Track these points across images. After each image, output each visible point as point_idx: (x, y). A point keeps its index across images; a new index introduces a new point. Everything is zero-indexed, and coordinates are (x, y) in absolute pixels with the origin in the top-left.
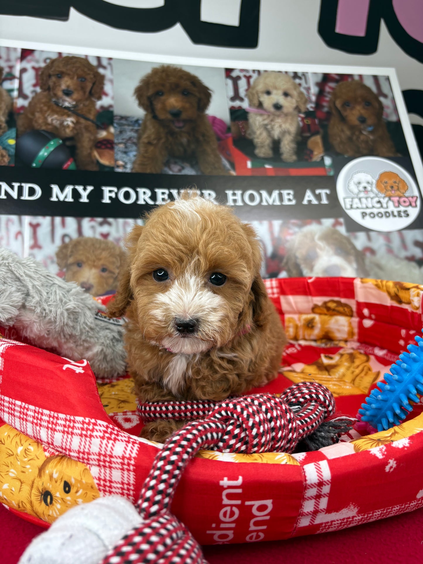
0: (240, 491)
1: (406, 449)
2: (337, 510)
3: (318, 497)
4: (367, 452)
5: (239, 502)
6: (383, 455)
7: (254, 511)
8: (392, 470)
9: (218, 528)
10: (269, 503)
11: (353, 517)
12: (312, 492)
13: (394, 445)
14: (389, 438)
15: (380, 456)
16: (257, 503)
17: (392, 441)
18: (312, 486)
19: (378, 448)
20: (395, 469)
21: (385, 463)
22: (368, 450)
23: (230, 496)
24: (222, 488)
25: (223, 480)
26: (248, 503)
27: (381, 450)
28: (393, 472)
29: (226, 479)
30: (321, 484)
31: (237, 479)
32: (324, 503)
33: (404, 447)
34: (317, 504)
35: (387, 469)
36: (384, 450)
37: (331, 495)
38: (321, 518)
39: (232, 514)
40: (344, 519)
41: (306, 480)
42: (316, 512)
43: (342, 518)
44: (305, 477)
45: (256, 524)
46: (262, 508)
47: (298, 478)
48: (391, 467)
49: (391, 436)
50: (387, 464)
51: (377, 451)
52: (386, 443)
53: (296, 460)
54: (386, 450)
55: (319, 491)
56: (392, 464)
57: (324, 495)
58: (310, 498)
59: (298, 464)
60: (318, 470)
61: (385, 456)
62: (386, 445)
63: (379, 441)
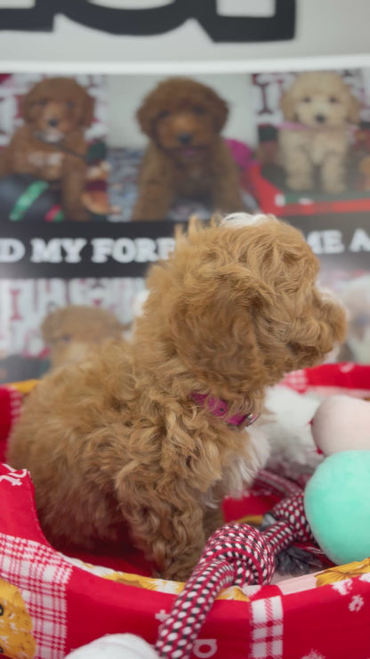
3: (269, 639)
4: (329, 587)
6: (348, 590)
8: (358, 609)
10: (212, 643)
12: (259, 633)
13: (363, 578)
14: (359, 571)
15: (343, 591)
17: (362, 574)
18: (260, 626)
19: (342, 582)
20: (362, 608)
21: (347, 599)
22: (332, 584)
24: (159, 623)
25: (159, 612)
27: (346, 584)
28: (360, 611)
29: (162, 612)
30: (270, 624)
32: (278, 648)
34: (269, 649)
35: (352, 607)
36: (349, 584)
37: (286, 638)
41: (252, 619)
44: (251, 615)
46: (205, 649)
47: (243, 616)
48: (357, 605)
49: (362, 568)
50: (351, 601)
51: (341, 586)
52: (355, 576)
53: (245, 595)
54: (352, 585)
55: (270, 632)
56: (358, 601)
57: (277, 638)
58: (259, 641)
59: (248, 600)
60: (269, 608)
61: (351, 591)
62: (353, 579)
63: (347, 574)
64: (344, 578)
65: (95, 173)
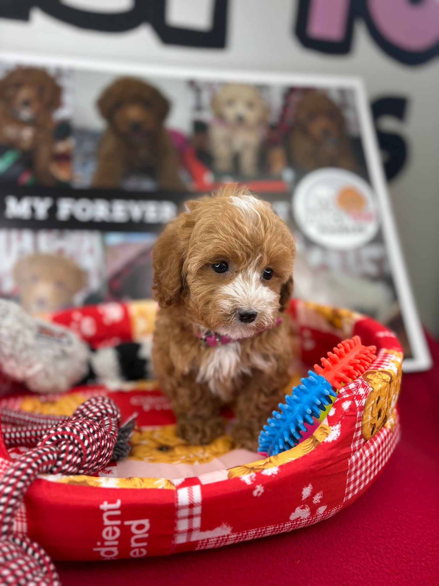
0: (118, 513)
1: (274, 476)
2: (211, 528)
3: (191, 517)
4: (238, 479)
5: (118, 522)
6: (252, 481)
7: (133, 530)
8: (260, 494)
9: (103, 546)
10: (146, 522)
11: (228, 535)
12: (184, 513)
13: (264, 472)
14: (261, 467)
15: (248, 482)
16: (135, 523)
17: (263, 469)
18: (183, 507)
19: (249, 475)
20: (263, 494)
21: (252, 488)
22: (239, 477)
23: (110, 518)
24: (103, 512)
25: (102, 503)
26: (127, 523)
27: (251, 477)
28: (261, 496)
29: (105, 503)
30: (191, 506)
31: (114, 502)
32: (197, 522)
33: (273, 474)
34: (190, 524)
35: (255, 493)
36: (253, 477)
37: (203, 516)
38: (196, 536)
39: (114, 533)
40: (219, 537)
41: (177, 502)
42: (190, 531)
43: (217, 535)
44: (177, 499)
45: (137, 541)
46: (141, 527)
47: (170, 501)
48: (259, 492)
49: (264, 465)
50: (254, 489)
51: (247, 478)
52: (258, 471)
53: (173, 485)
54: (255, 478)
55: (191, 512)
56: (259, 489)
57: (197, 516)
58: (183, 518)
59: (174, 488)
60: (191, 494)
61: (254, 482)
62: (257, 473)
63: (252, 469)
64: (250, 472)
65: (61, 147)
